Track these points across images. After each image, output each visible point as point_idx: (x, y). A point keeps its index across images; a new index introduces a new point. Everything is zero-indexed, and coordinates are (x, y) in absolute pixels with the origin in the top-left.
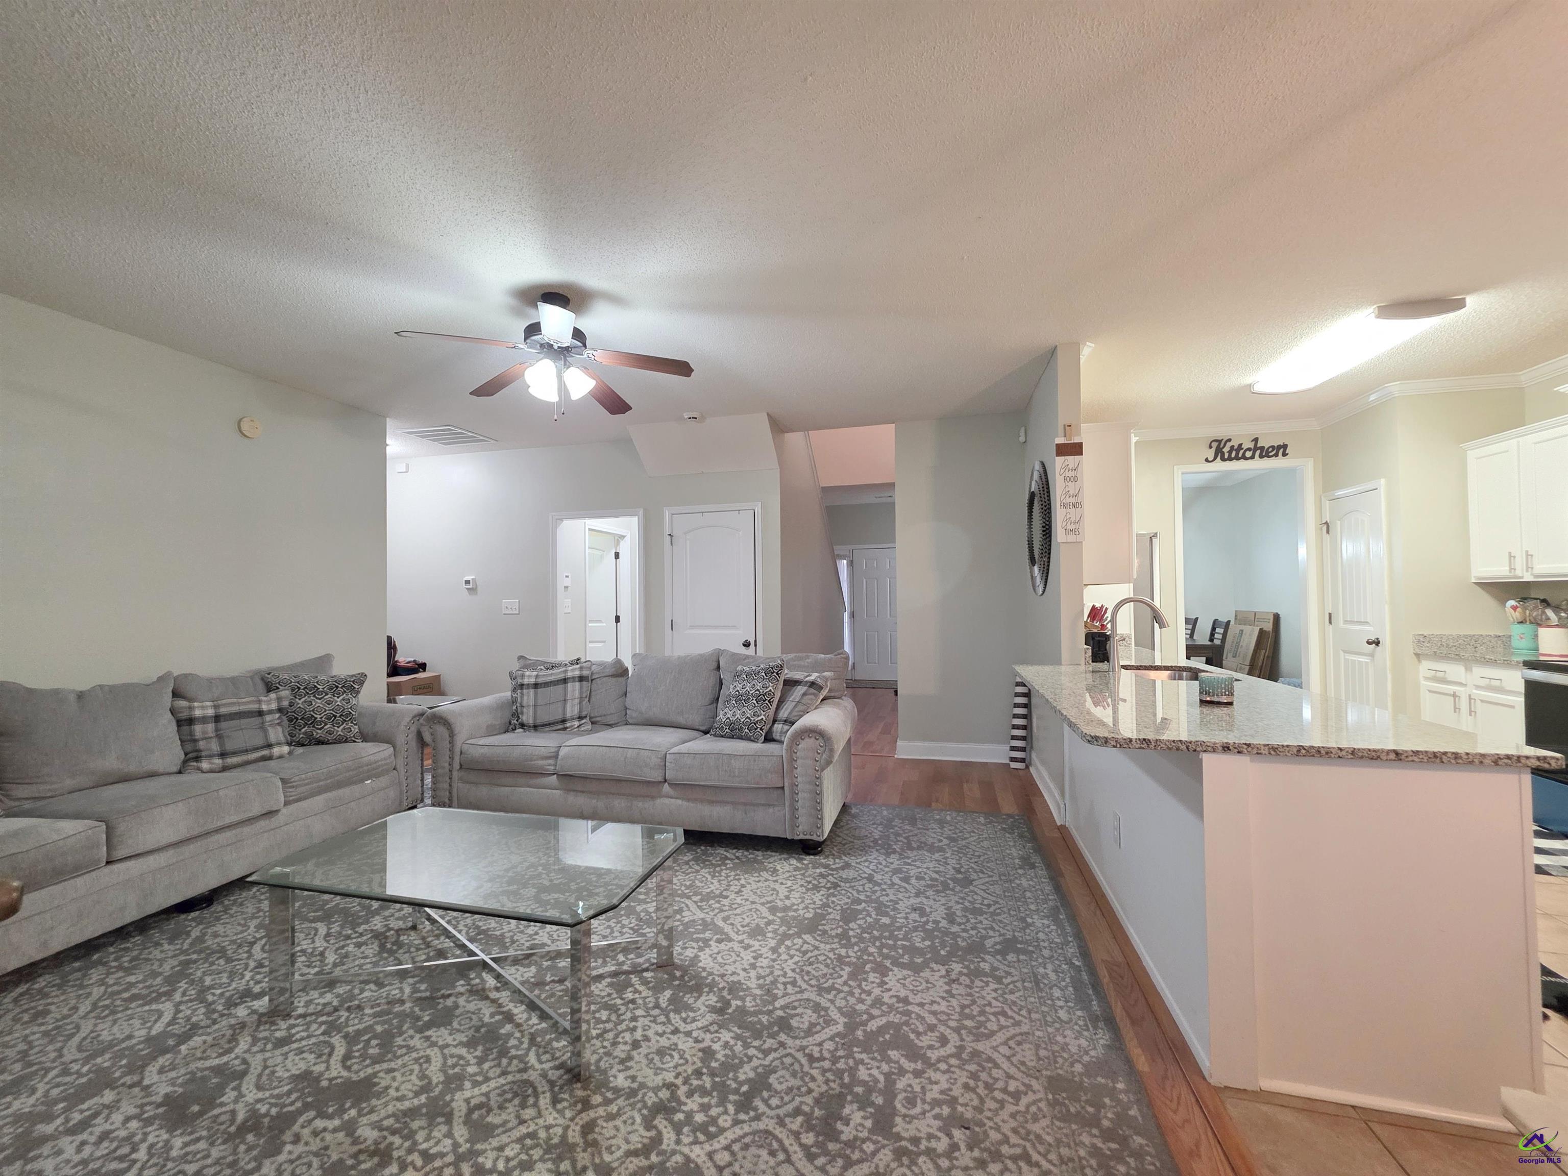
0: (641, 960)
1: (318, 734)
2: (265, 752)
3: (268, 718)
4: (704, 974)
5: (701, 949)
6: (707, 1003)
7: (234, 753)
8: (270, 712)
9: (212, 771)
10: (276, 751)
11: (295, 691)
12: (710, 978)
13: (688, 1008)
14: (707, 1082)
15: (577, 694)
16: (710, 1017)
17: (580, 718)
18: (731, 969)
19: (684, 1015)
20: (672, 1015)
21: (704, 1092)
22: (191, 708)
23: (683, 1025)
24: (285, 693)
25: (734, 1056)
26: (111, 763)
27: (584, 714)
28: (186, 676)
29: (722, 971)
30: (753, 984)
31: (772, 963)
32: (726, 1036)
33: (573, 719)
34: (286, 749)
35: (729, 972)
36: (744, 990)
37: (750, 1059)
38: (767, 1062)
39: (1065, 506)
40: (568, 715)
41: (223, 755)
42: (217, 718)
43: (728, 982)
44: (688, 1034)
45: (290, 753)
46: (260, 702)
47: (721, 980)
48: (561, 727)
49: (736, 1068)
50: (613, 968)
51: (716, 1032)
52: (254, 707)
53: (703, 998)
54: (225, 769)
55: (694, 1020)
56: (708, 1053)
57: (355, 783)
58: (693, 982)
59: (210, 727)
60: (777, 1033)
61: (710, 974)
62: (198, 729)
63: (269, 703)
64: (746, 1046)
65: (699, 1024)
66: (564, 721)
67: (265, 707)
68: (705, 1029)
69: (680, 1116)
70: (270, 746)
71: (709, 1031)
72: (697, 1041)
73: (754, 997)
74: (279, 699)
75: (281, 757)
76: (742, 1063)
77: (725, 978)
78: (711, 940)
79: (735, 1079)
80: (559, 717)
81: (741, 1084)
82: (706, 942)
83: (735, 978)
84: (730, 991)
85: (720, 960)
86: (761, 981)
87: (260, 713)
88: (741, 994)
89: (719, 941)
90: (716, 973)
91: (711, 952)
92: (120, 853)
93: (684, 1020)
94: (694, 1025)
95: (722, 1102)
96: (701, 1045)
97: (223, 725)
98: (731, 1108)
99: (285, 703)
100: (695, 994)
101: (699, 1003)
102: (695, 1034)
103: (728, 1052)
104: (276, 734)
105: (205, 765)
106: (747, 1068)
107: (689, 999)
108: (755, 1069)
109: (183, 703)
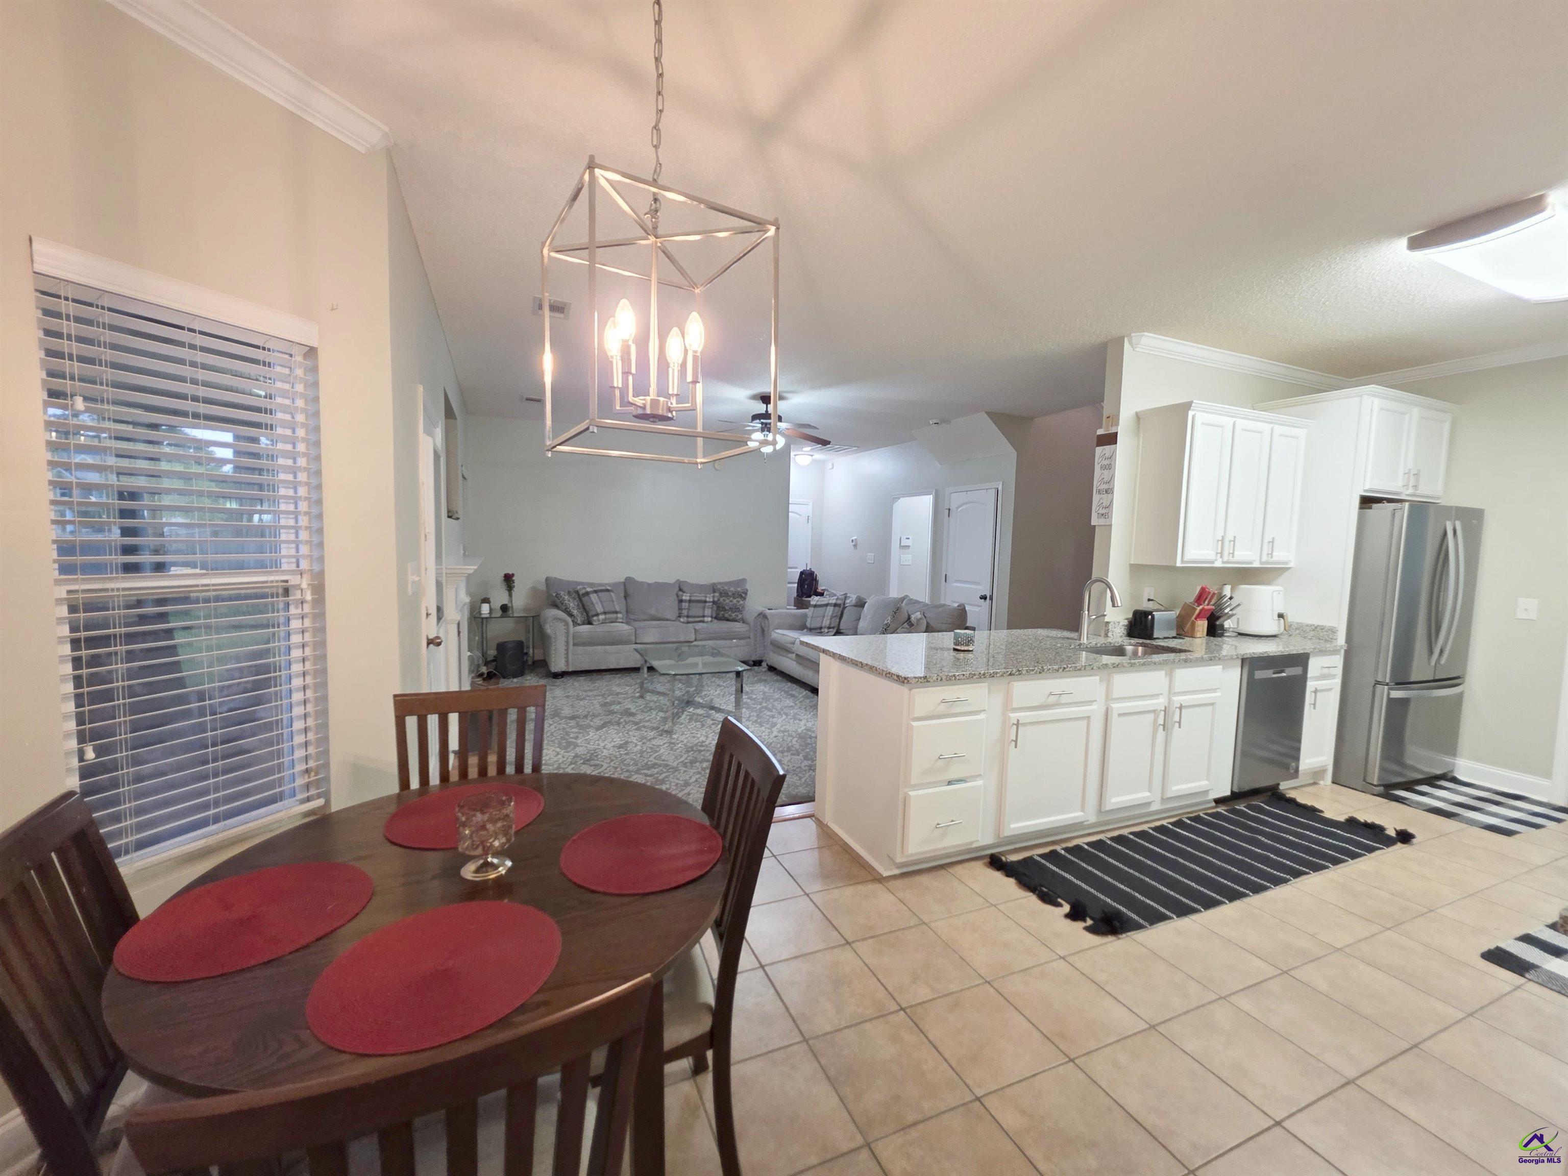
1: (726, 615)
2: (702, 619)
3: (707, 604)
7: (691, 617)
8: (709, 602)
9: (683, 623)
10: (706, 619)
11: (721, 593)
15: (831, 613)
17: (829, 628)
22: (682, 596)
24: (717, 594)
26: (653, 612)
27: (832, 626)
28: (683, 582)
33: (825, 627)
34: (710, 619)
39: (1099, 492)
40: (823, 625)
41: (688, 617)
42: (690, 601)
45: (711, 621)
46: (706, 597)
48: (819, 631)
52: (703, 599)
54: (688, 622)
57: (729, 639)
59: (687, 604)
62: (683, 604)
63: (709, 599)
66: (821, 628)
67: (708, 599)
70: (704, 616)
74: (714, 597)
75: (707, 622)
80: (819, 626)
87: (705, 602)
92: (638, 641)
97: (691, 604)
99: (716, 599)
104: (708, 612)
105: (682, 620)
109: (681, 593)
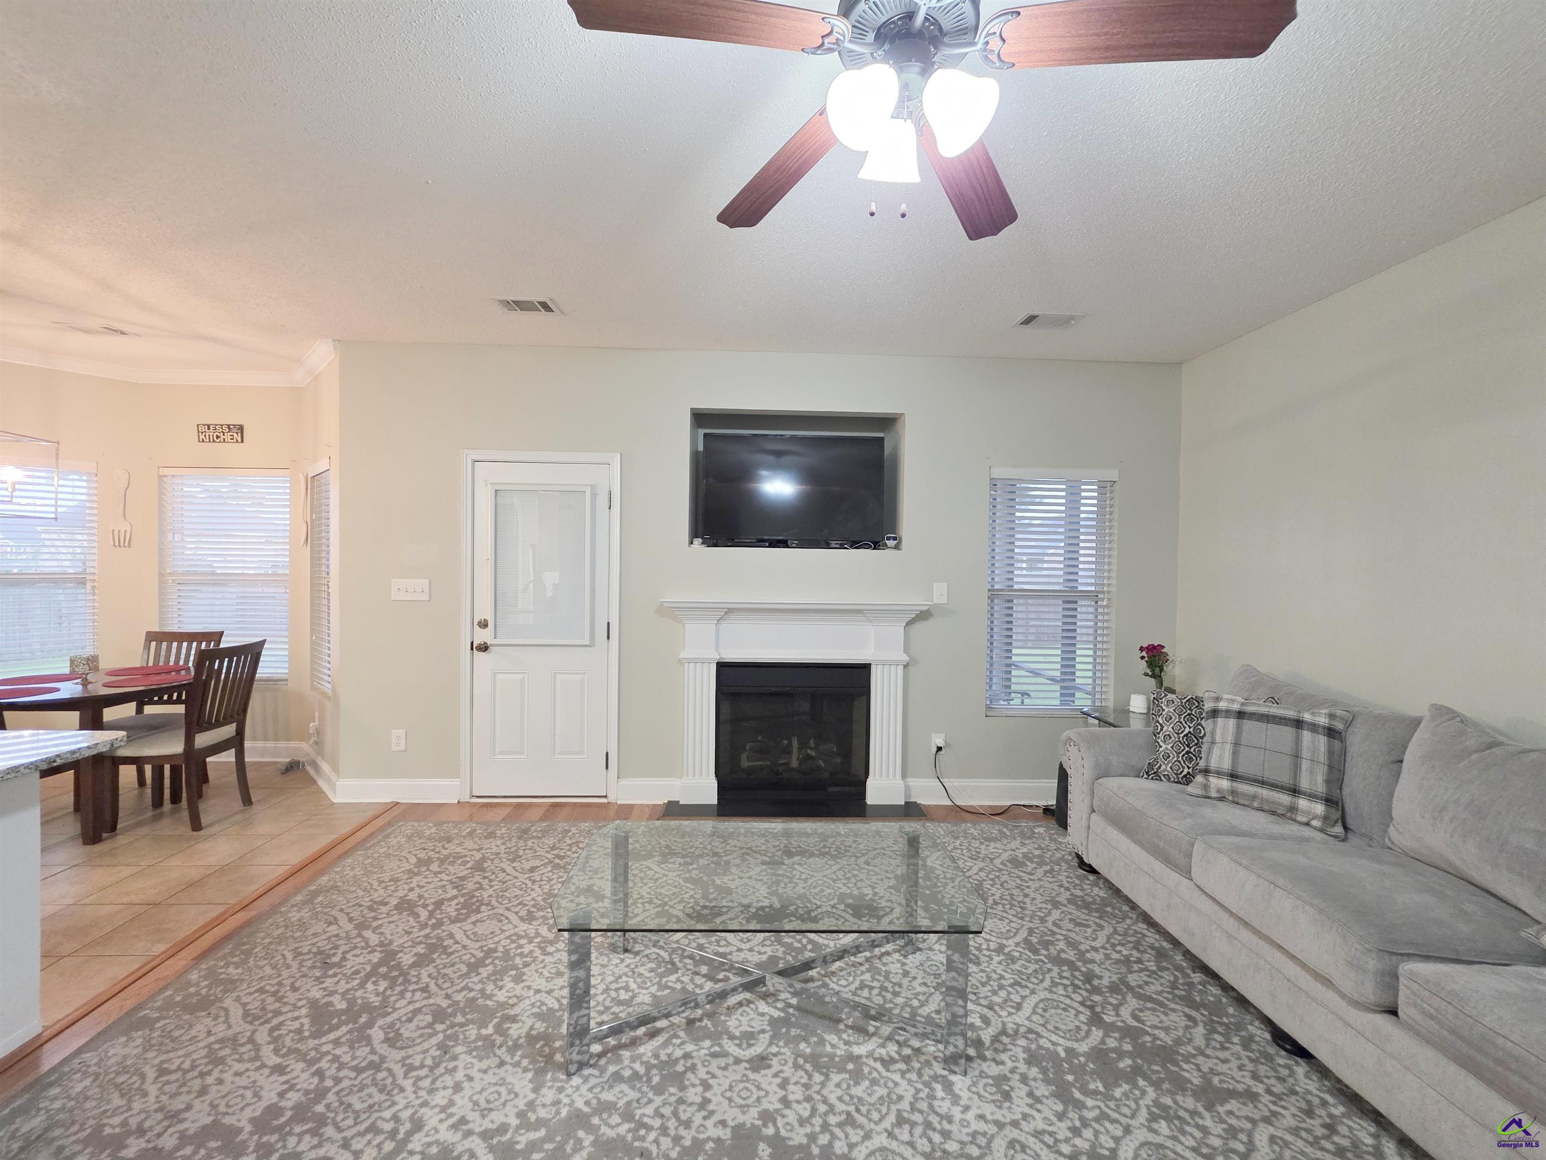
0: (612, 1069)
4: (525, 1062)
5: (531, 1105)
6: (520, 1024)
12: (517, 1058)
13: (539, 1016)
14: (518, 960)
16: (516, 1010)
18: (490, 1078)
19: (544, 1008)
20: (556, 1006)
21: (522, 955)
23: (543, 999)
25: (495, 981)
29: (501, 1072)
30: (465, 1059)
31: (429, 1098)
32: (501, 996)
35: (491, 1072)
36: (476, 1048)
37: (481, 981)
38: (467, 981)
43: (495, 1055)
44: (538, 991)
47: (503, 1057)
49: (495, 973)
50: (642, 1050)
51: (510, 998)
53: (524, 1031)
55: (533, 1005)
56: (518, 979)
58: (538, 1046)
60: (450, 1006)
61: (517, 1065)
64: (483, 991)
65: (527, 1002)
68: (520, 999)
69: (538, 940)
71: (518, 997)
72: (529, 988)
73: (466, 1042)
76: (488, 978)
77: (497, 1060)
78: (518, 1128)
79: (495, 966)
81: (492, 963)
82: (526, 1124)
83: (485, 1064)
84: (493, 1044)
85: (502, 1089)
86: (451, 1065)
88: (480, 1043)
89: (503, 1128)
90: (509, 1067)
91: (516, 1102)
93: (543, 1004)
94: (533, 1000)
95: (507, 952)
96: (525, 984)
98: (501, 949)
100: (534, 1033)
101: (529, 1022)
102: (531, 993)
103: (500, 983)
106: (485, 975)
107: (540, 1027)
108: (478, 974)
